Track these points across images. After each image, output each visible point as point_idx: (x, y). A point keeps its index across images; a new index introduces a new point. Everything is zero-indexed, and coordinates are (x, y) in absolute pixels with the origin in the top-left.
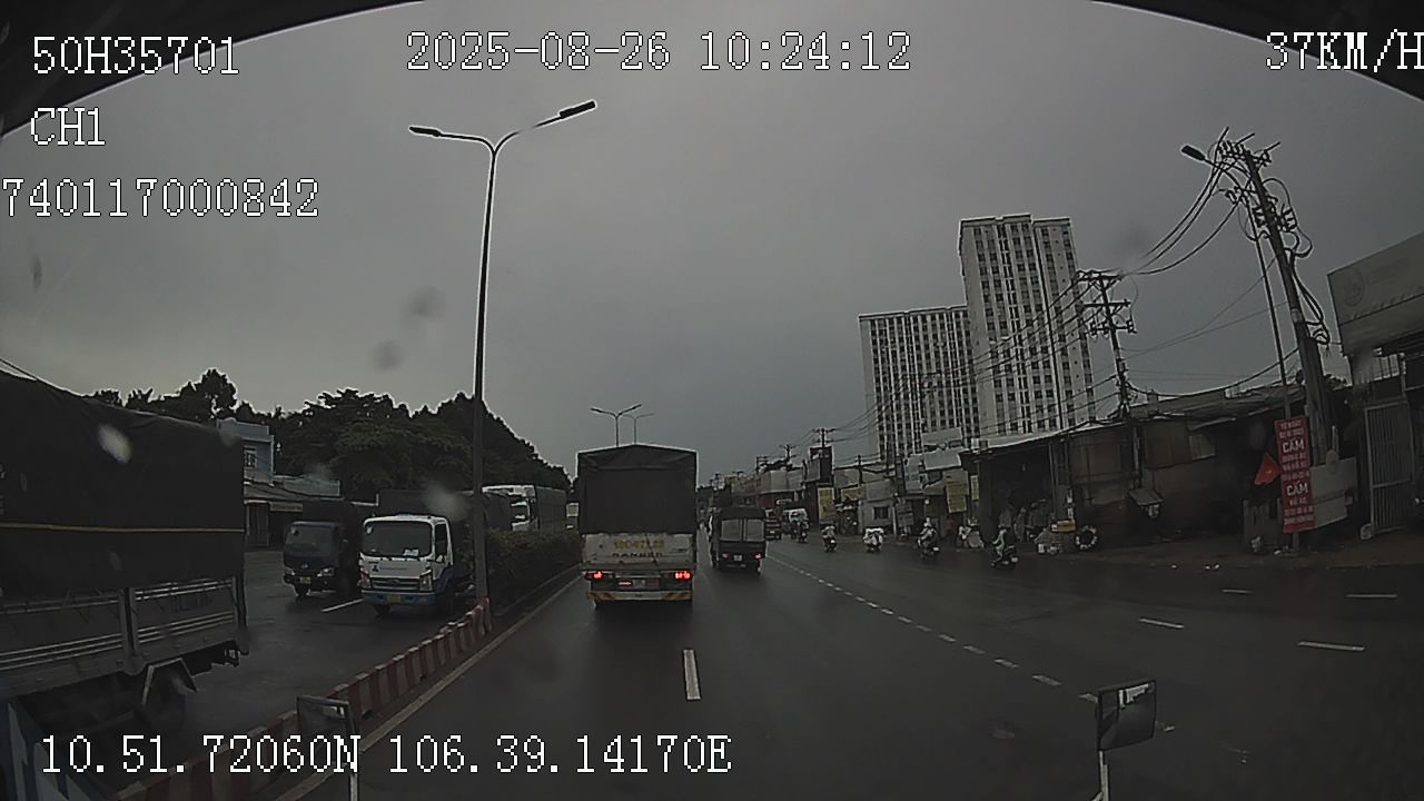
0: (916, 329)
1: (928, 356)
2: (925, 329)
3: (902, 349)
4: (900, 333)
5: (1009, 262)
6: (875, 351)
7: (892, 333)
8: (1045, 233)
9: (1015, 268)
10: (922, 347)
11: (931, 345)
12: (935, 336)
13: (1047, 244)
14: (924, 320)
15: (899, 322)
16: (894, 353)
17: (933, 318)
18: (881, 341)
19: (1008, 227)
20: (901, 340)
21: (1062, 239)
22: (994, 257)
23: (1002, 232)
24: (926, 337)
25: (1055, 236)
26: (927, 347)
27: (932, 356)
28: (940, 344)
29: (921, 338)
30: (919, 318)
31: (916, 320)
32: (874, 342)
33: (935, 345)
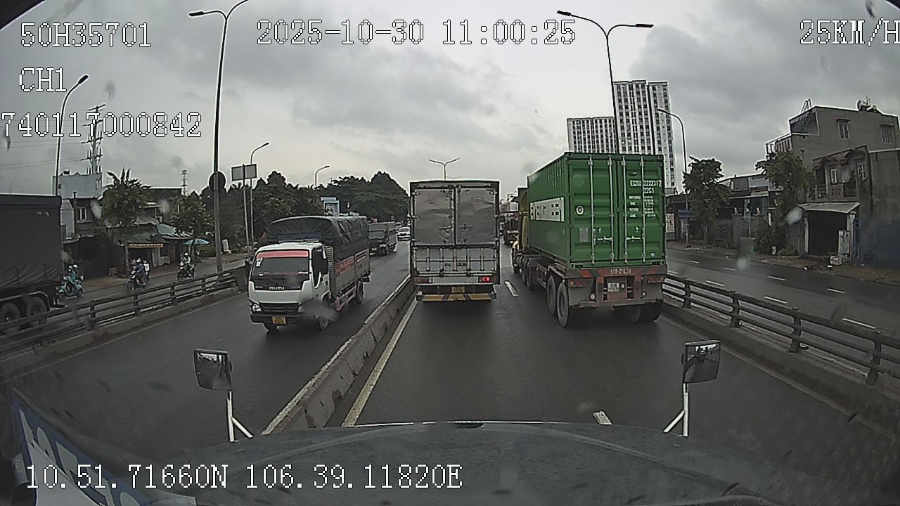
0: (597, 127)
1: (602, 141)
2: (601, 126)
3: (589, 137)
4: (588, 128)
5: (634, 103)
6: (575, 137)
7: (584, 128)
8: (654, 89)
9: (636, 107)
10: (600, 137)
11: (604, 135)
12: (606, 131)
13: (655, 95)
14: (601, 122)
15: (588, 122)
16: (585, 139)
17: (606, 121)
18: (578, 132)
19: (634, 86)
20: (588, 132)
21: (662, 93)
22: (626, 100)
23: (631, 88)
24: (601, 131)
25: (659, 91)
26: (602, 136)
27: (605, 141)
28: (609, 135)
29: (599, 132)
30: (598, 121)
31: (596, 122)
32: (574, 133)
33: (606, 136)
